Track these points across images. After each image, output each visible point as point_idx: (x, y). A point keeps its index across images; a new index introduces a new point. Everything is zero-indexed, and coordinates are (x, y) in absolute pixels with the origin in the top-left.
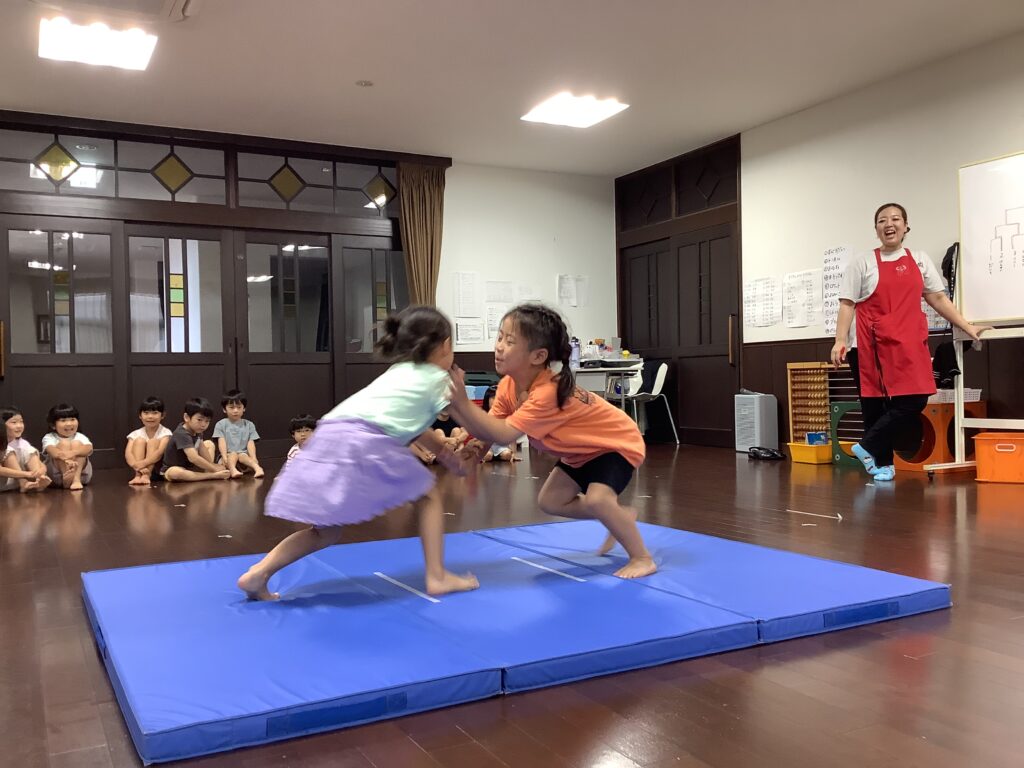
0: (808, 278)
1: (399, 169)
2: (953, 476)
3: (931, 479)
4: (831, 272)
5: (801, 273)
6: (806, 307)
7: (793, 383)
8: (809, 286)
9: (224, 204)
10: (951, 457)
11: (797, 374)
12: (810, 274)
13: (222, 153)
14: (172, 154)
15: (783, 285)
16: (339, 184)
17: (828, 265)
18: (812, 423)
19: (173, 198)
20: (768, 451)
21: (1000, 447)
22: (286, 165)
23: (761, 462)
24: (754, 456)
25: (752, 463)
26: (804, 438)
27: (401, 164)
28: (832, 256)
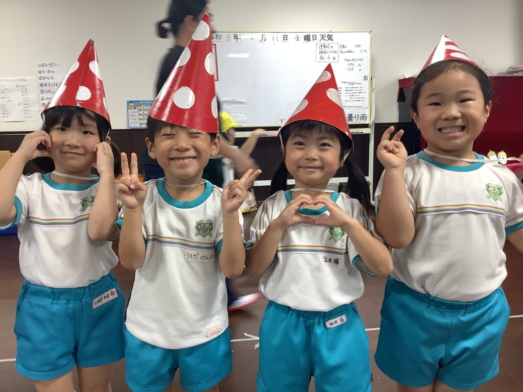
0: (23, 83)
4: (46, 81)
6: (22, 106)
8: (24, 90)
12: (24, 80)
17: (42, 75)
28: (45, 69)
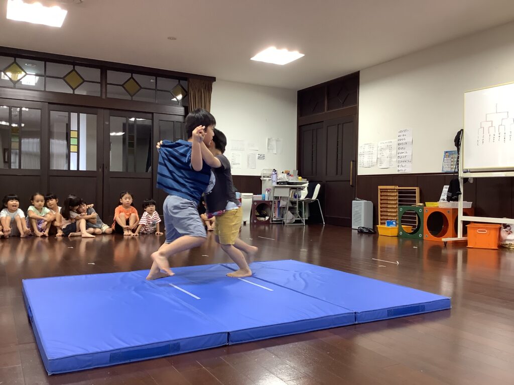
0: (389, 144)
1: (189, 82)
2: (457, 244)
3: (445, 245)
4: (401, 142)
5: (387, 141)
6: (389, 158)
7: (381, 196)
8: (390, 148)
9: (99, 96)
10: (456, 235)
11: (383, 192)
12: (391, 142)
13: (100, 70)
14: (74, 70)
15: (378, 147)
16: (158, 88)
17: (400, 138)
18: (390, 216)
19: (74, 92)
20: (367, 229)
21: (479, 231)
22: (132, 77)
23: (364, 235)
24: (361, 232)
25: (359, 235)
26: (385, 223)
27: (190, 80)
28: (402, 134)
